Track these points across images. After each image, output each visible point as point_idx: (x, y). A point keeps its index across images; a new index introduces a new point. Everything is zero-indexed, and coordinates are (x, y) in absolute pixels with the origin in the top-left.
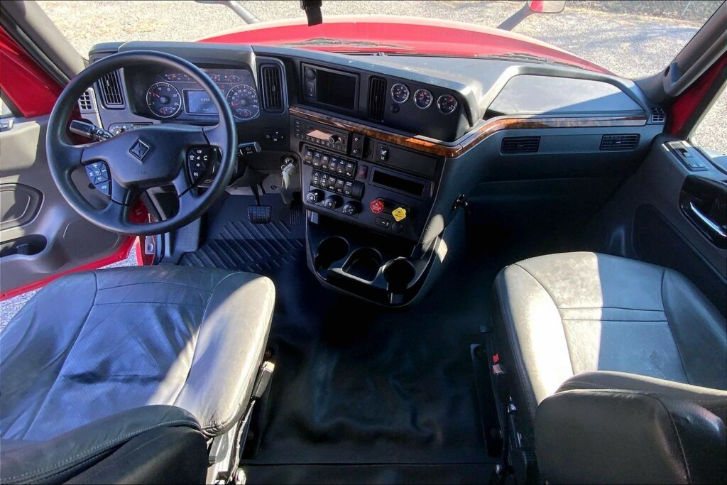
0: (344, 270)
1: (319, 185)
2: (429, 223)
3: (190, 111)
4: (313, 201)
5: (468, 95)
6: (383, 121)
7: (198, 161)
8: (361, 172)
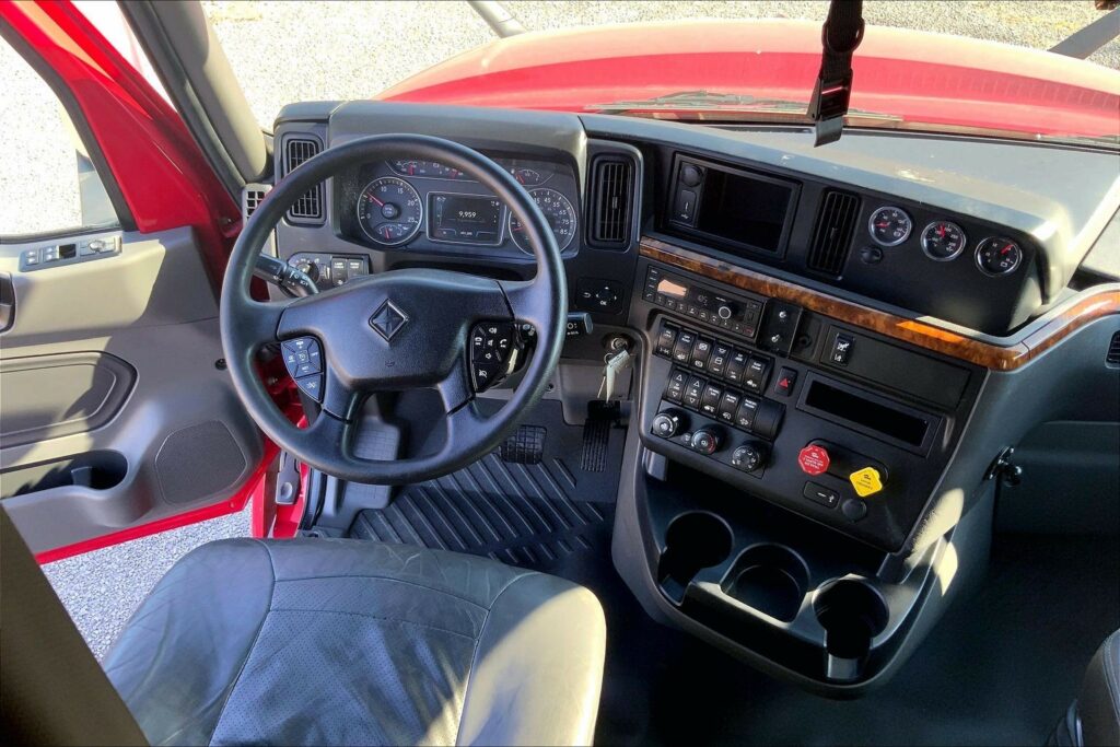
0: (723, 588)
1: (682, 401)
2: (932, 507)
3: (436, 235)
4: (668, 433)
5: (1051, 240)
6: (840, 278)
7: (489, 349)
8: (780, 381)
